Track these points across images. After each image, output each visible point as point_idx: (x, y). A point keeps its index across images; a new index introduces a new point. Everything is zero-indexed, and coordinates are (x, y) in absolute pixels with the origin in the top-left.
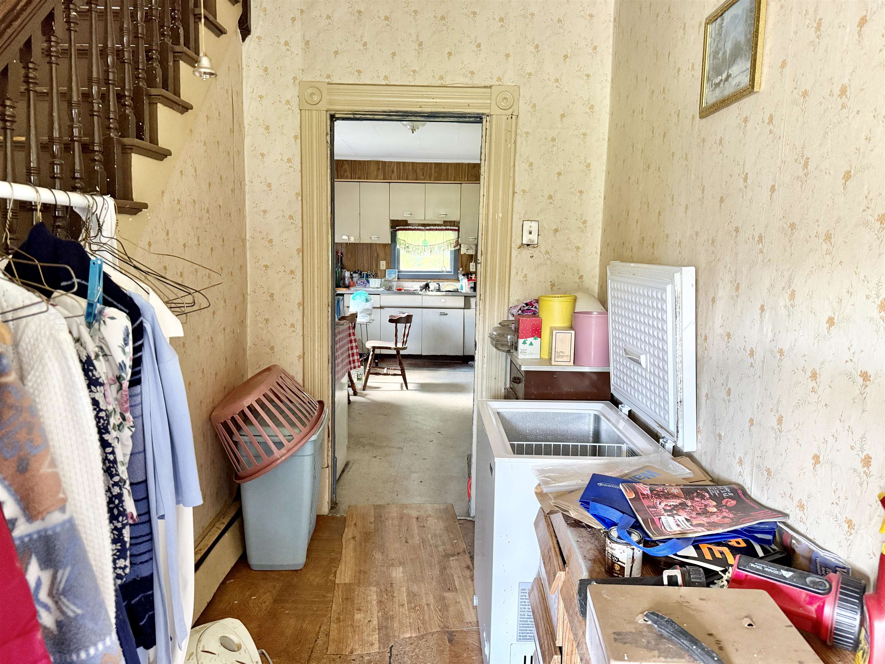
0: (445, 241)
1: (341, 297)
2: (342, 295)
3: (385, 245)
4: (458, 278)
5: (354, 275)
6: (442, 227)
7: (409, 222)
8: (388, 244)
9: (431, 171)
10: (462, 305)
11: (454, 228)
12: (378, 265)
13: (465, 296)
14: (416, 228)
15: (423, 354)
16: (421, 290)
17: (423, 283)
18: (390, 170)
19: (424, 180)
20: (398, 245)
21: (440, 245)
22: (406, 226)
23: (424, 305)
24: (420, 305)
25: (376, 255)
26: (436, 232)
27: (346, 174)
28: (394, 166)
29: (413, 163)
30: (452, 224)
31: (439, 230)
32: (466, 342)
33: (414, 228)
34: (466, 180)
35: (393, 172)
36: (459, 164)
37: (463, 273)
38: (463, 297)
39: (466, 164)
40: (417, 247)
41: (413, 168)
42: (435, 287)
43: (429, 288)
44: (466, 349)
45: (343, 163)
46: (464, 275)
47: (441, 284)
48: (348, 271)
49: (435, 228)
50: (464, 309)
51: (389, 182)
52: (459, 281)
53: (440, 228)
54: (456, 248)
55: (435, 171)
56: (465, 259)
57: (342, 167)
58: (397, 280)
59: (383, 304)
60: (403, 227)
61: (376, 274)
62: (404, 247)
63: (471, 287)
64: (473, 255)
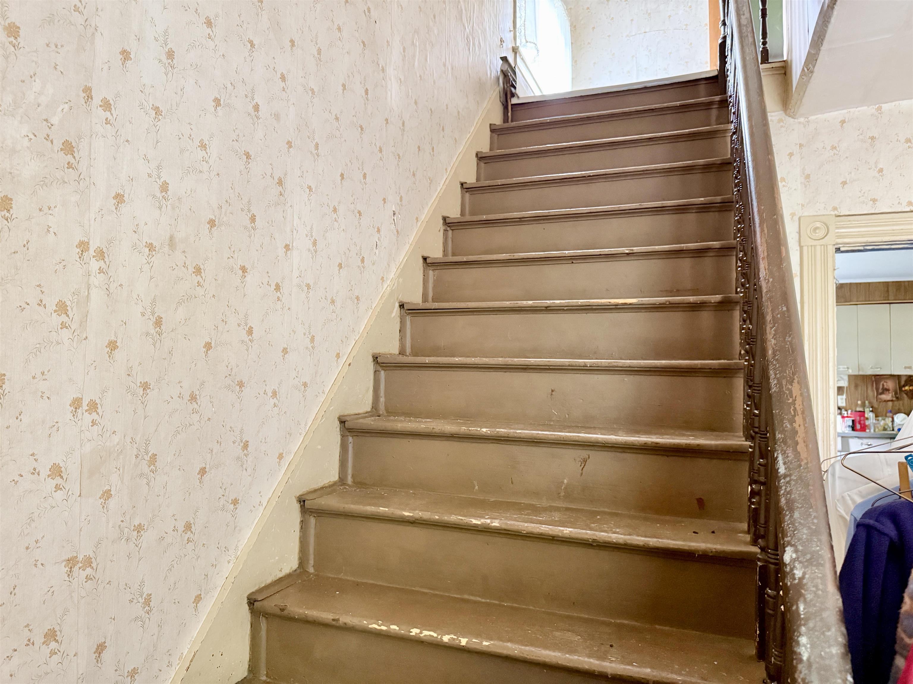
63: (849, 426)
64: (844, 387)
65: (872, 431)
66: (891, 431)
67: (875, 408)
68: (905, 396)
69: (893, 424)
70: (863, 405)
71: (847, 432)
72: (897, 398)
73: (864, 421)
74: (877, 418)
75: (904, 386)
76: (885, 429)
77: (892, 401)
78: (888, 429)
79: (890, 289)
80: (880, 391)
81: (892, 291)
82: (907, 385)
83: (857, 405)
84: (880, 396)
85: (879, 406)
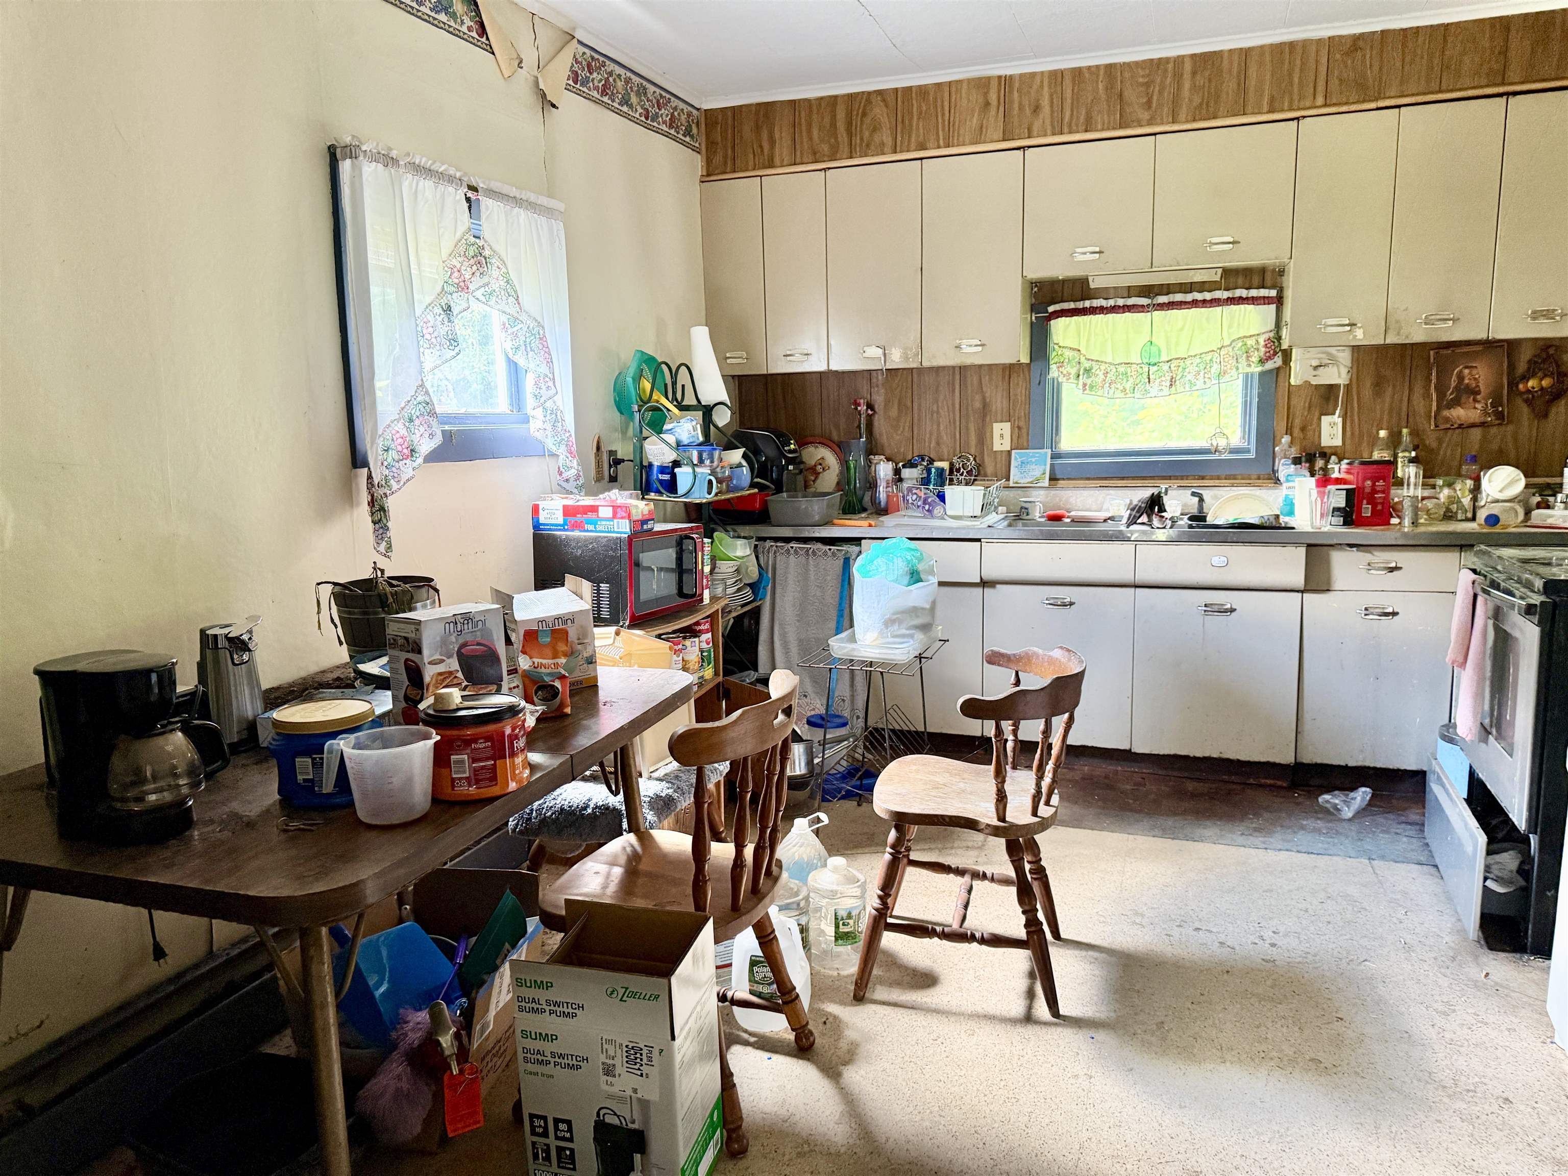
0: (1227, 342)
1: (853, 549)
2: (857, 541)
3: (1010, 370)
4: (1274, 472)
5: (906, 473)
6: (1218, 294)
7: (1092, 285)
8: (1019, 365)
9: (1179, 87)
10: (1298, 579)
11: (1263, 292)
12: (983, 438)
13: (1309, 546)
14: (1121, 302)
15: (1138, 749)
16: (1132, 521)
17: (1142, 494)
18: (1026, 103)
19: (1150, 123)
20: (1053, 367)
21: (1208, 358)
22: (1083, 299)
23: (1143, 576)
24: (1127, 576)
25: (978, 405)
26: (1194, 311)
27: (877, 138)
28: (1042, 86)
29: (1110, 67)
30: (1256, 280)
31: (1204, 303)
32: (1307, 716)
33: (1111, 303)
34: (1320, 100)
35: (1036, 109)
36: (1292, 45)
37: (1294, 452)
38: (1302, 550)
39: (1319, 41)
40: (1121, 369)
41: (1109, 88)
42: (1185, 505)
43: (1162, 509)
44: (1304, 742)
45: (868, 101)
46: (1297, 461)
47: (1207, 494)
48: (888, 459)
49: (1189, 297)
50: (1302, 592)
51: (1023, 148)
52: (1277, 481)
53: (1208, 296)
54: (1270, 365)
55: (1194, 88)
56: (1299, 403)
57: (864, 114)
58: (1046, 483)
59: (990, 573)
60: (1072, 305)
61: (979, 466)
62: (1073, 371)
63: (1336, 510)
64: (1337, 386)
65: (1407, 522)
66: (1467, 520)
67: (1431, 451)
68: (1525, 409)
69: (1475, 499)
70: (1394, 441)
71: (1327, 528)
72: (1500, 416)
73: (1386, 491)
74: (1431, 481)
75: (1525, 378)
76: (1449, 516)
77: (1483, 424)
78: (1460, 516)
79: (1514, 44)
80: (1450, 396)
81: (1519, 48)
82: (1534, 375)
83: (1374, 441)
84: (1446, 413)
85: (1440, 441)
